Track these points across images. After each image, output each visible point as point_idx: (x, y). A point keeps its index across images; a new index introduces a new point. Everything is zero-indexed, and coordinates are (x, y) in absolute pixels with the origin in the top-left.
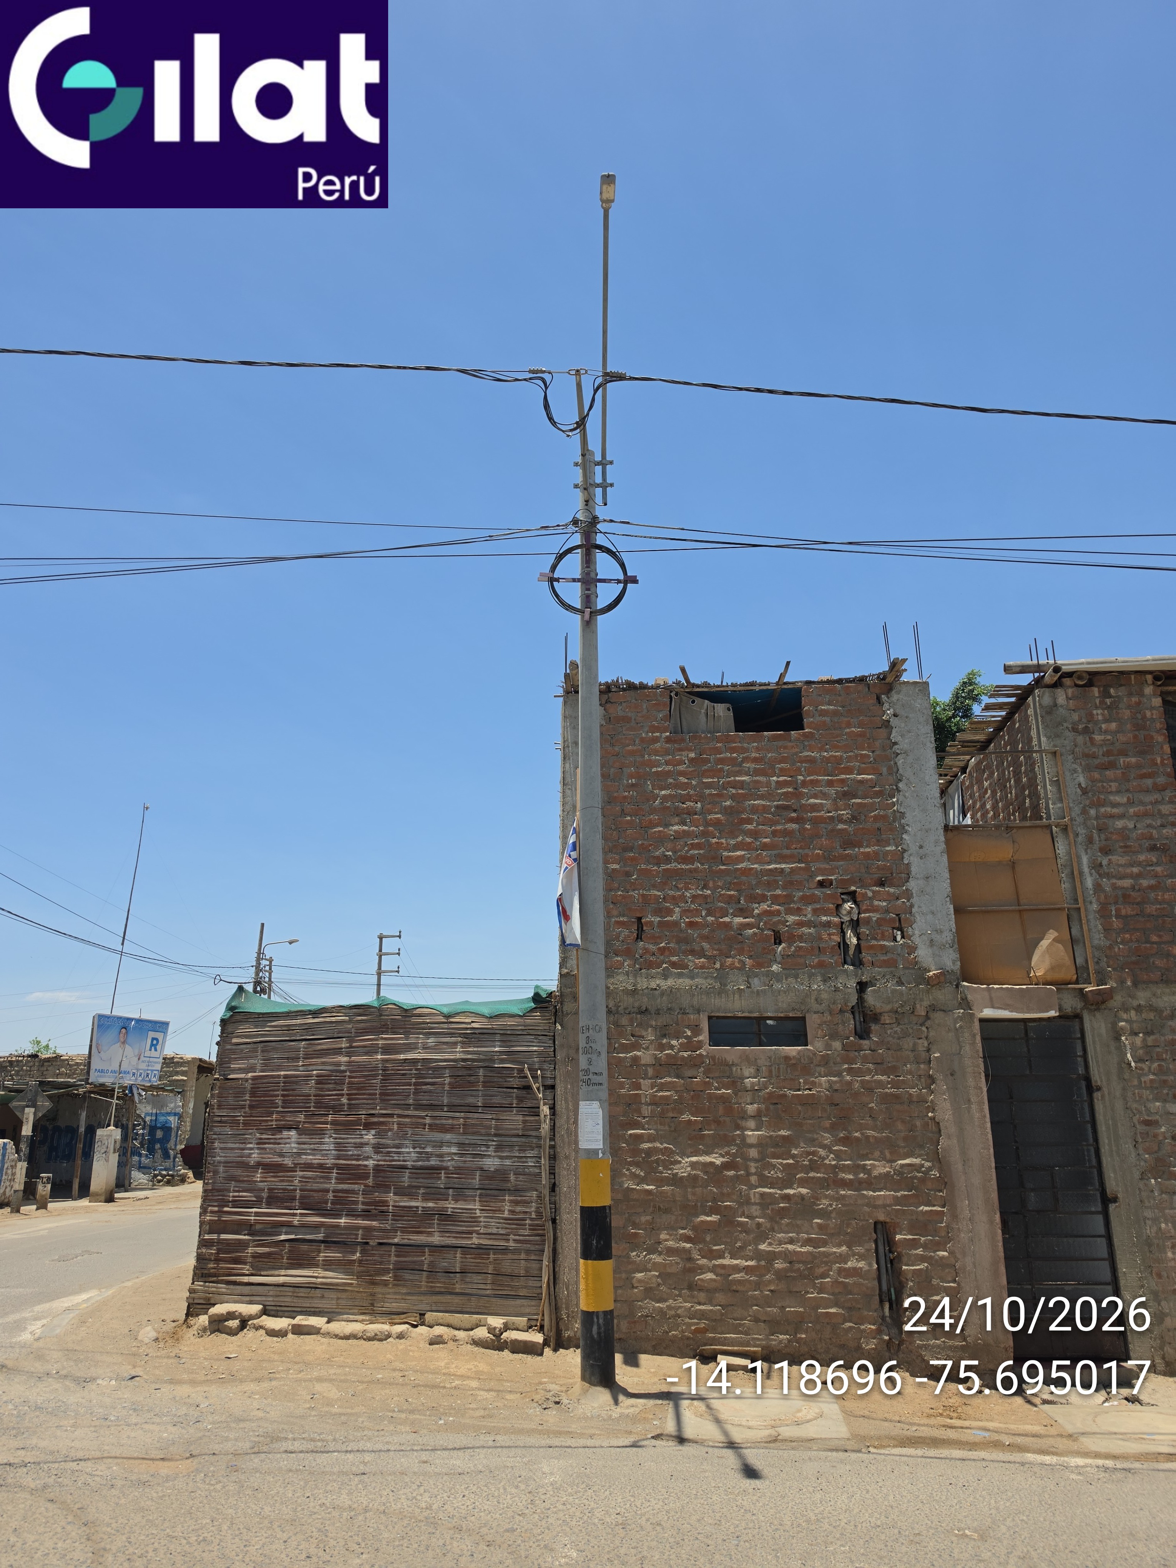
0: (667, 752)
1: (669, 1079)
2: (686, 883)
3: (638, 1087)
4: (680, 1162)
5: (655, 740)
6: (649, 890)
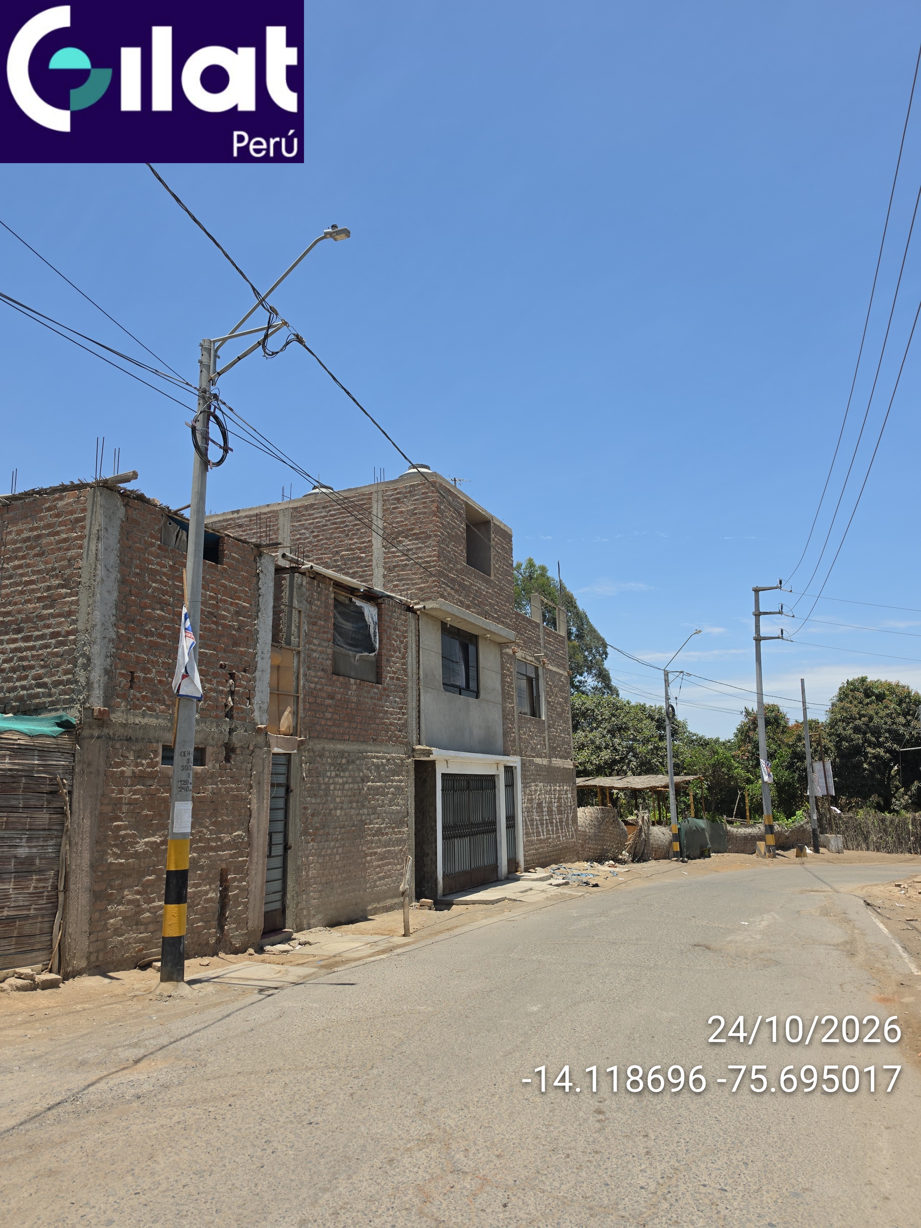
0: (157, 556)
1: (139, 787)
2: (160, 653)
3: (122, 792)
4: (139, 842)
5: (153, 545)
6: (140, 653)
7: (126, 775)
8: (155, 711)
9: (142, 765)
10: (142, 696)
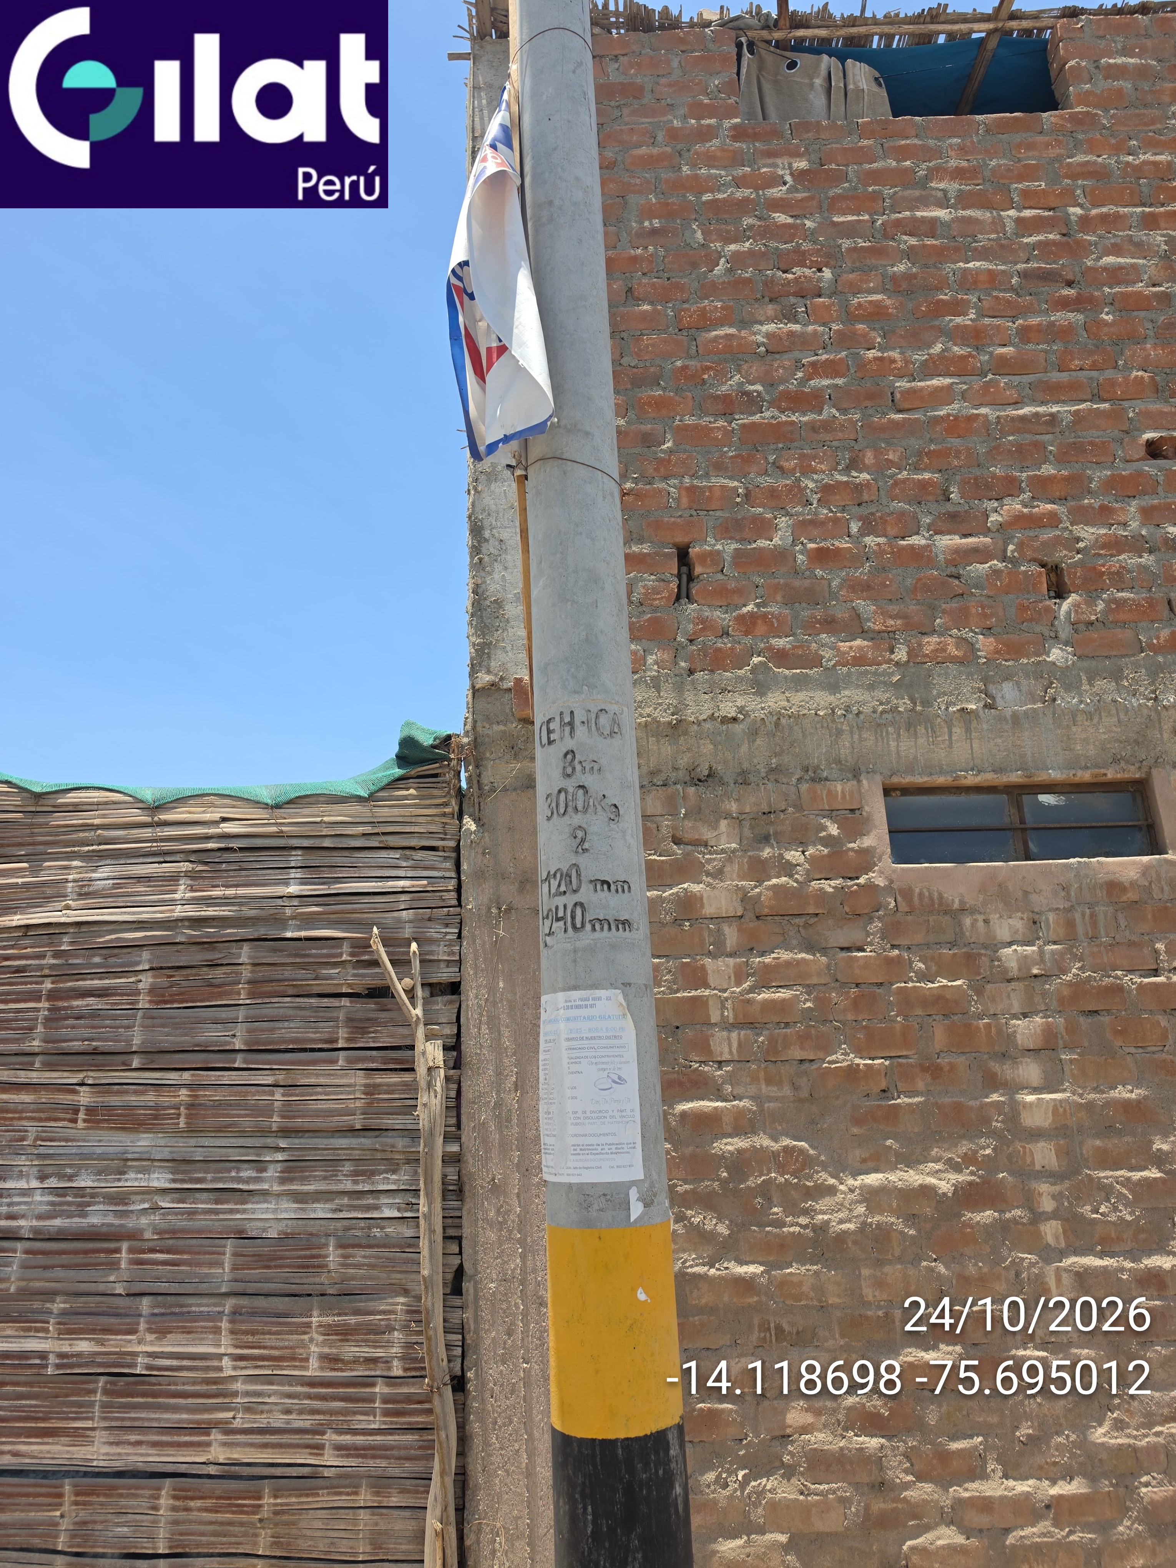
0: (736, 160)
1: (785, 956)
2: (802, 457)
3: (699, 979)
4: (831, 1191)
5: (706, 134)
6: (707, 475)
7: (709, 910)
8: (816, 661)
9: (788, 869)
10: (741, 619)
